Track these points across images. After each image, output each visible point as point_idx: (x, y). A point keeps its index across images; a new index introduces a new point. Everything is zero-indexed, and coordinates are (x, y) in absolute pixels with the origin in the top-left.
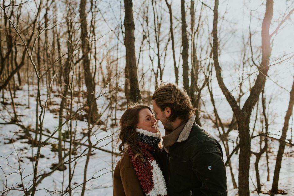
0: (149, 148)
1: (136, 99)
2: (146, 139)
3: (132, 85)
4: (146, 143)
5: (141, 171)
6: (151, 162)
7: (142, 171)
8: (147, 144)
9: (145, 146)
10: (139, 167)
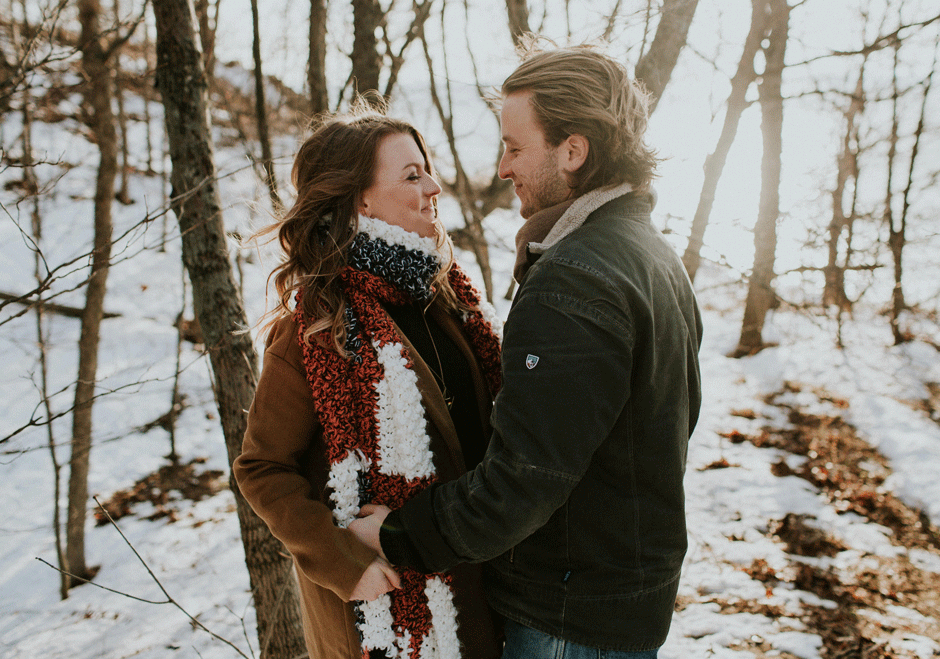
0: (385, 293)
1: (186, 90)
2: (371, 258)
3: (165, 29)
4: (371, 271)
5: (322, 385)
6: (381, 347)
7: (326, 385)
8: (375, 275)
9: (364, 284)
10: (315, 370)
